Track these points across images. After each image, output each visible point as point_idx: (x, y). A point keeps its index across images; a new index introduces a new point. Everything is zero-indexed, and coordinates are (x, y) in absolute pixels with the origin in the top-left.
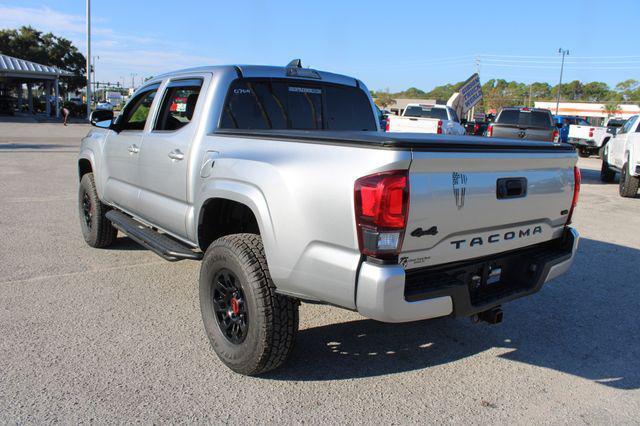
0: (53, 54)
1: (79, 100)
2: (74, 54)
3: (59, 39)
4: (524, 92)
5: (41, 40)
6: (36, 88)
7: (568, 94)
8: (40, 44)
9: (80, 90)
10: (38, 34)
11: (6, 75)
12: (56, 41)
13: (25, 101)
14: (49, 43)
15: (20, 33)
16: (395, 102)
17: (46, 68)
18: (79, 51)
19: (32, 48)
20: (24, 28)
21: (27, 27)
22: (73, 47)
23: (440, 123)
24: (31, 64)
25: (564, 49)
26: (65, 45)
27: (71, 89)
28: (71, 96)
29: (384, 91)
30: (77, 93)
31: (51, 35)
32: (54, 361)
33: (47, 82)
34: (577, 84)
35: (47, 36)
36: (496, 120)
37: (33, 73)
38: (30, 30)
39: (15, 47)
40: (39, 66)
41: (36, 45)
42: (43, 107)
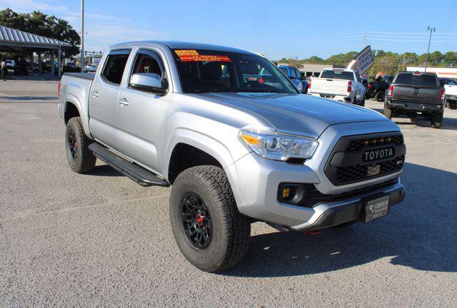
0: (55, 31)
1: (73, 64)
2: (70, 31)
3: (59, 20)
4: (398, 60)
5: (46, 21)
6: (43, 55)
7: (431, 61)
8: (46, 23)
9: (74, 57)
10: (44, 16)
11: (23, 46)
12: (57, 22)
13: (36, 65)
14: (52, 23)
15: (32, 16)
16: (303, 67)
17: (52, 41)
18: (73, 29)
19: (40, 26)
20: (35, 12)
21: (37, 11)
22: (69, 26)
23: (350, 83)
24: (41, 38)
25: (432, 27)
26: (63, 24)
27: (68, 56)
28: (67, 61)
29: (294, 58)
30: (72, 59)
31: (54, 17)
32: (93, 292)
33: (51, 51)
34: (438, 54)
35: (50, 18)
36: (394, 81)
37: (42, 45)
38: (39, 13)
39: (28, 26)
40: (47, 39)
41: (43, 25)
42: (49, 69)
